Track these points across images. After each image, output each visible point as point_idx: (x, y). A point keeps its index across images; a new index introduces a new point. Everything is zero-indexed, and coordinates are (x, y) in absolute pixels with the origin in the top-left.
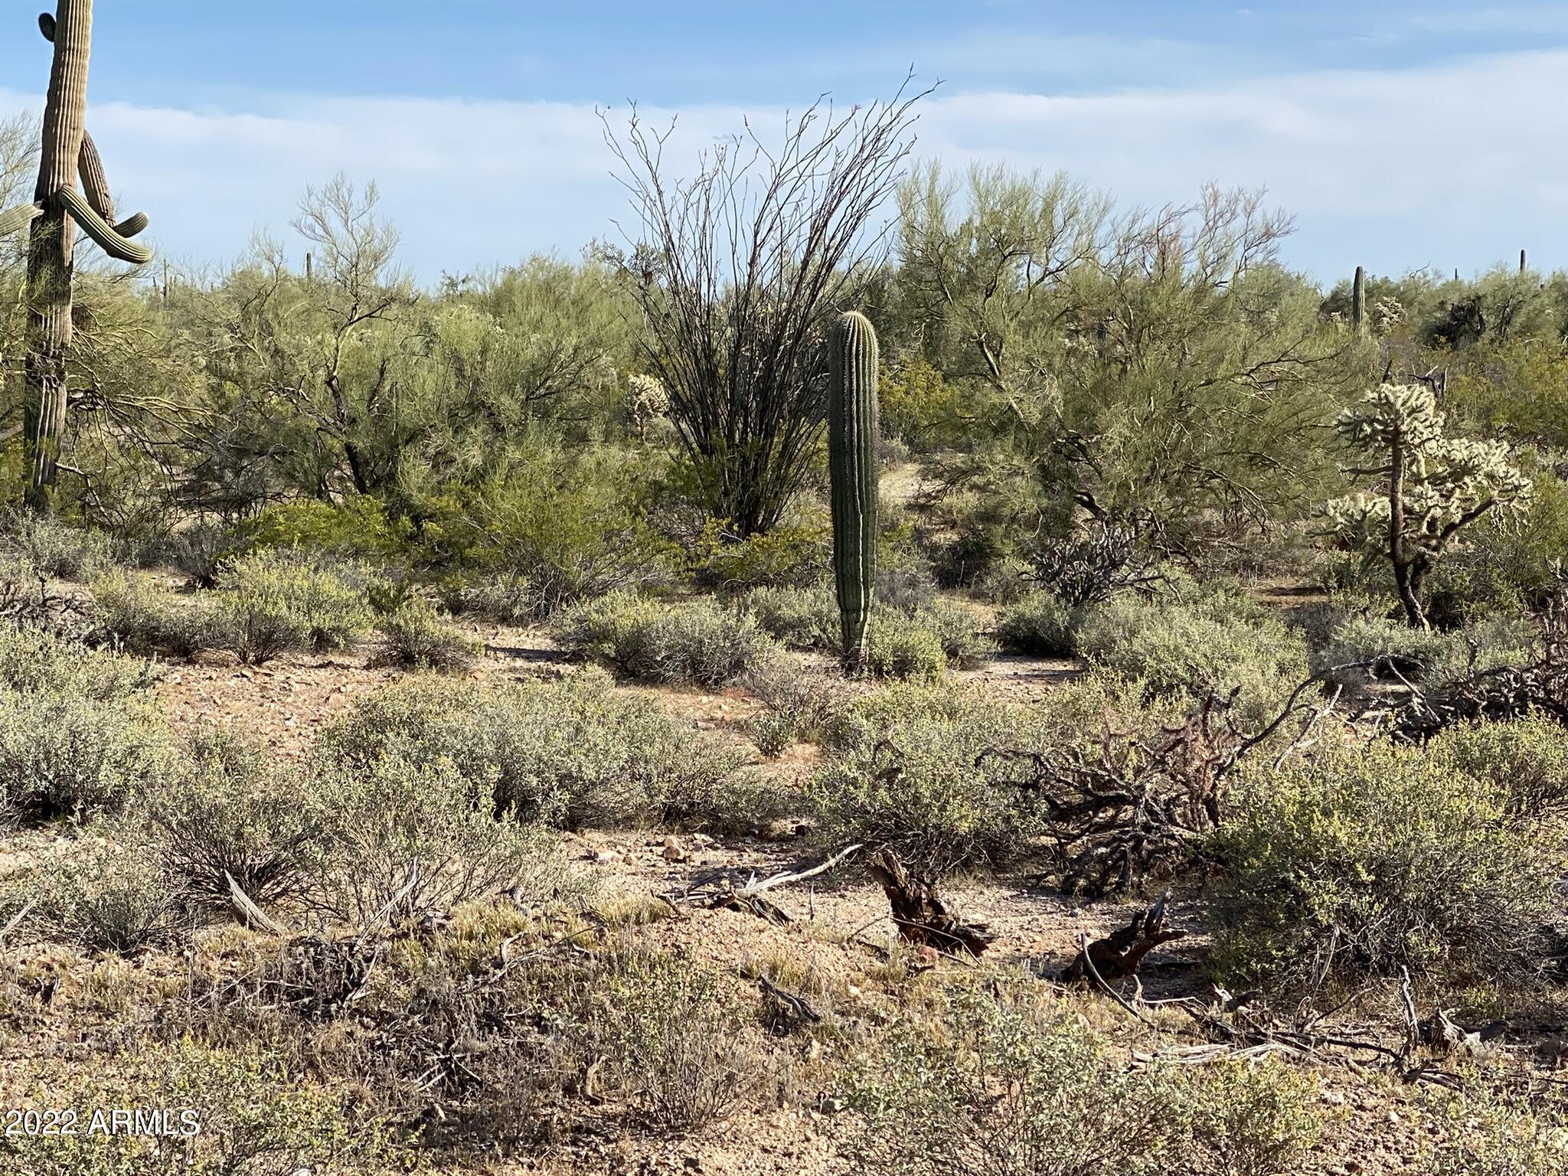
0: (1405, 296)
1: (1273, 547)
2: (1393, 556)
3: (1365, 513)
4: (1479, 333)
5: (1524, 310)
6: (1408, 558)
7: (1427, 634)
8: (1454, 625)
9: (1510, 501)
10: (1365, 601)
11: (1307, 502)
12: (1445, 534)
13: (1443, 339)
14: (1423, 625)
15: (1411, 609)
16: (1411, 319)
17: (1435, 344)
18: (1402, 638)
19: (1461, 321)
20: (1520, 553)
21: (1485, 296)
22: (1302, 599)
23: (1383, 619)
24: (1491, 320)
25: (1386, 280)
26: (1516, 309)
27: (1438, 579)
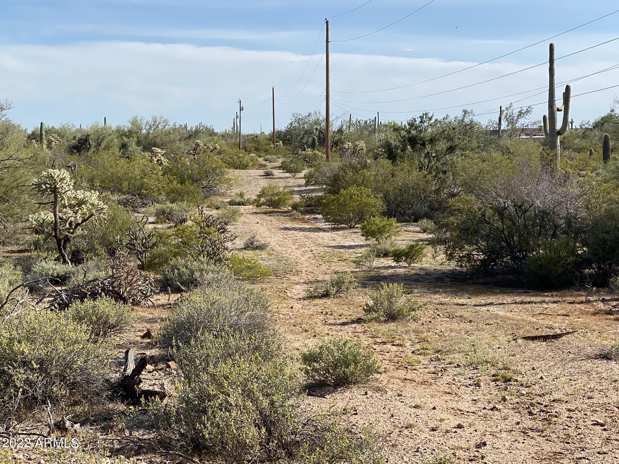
0: (61, 134)
1: (8, 234)
2: (56, 236)
3: (44, 220)
4: (89, 149)
5: (105, 141)
6: (62, 237)
7: (70, 267)
8: (79, 263)
9: (100, 214)
10: (45, 255)
11: (22, 215)
12: (76, 227)
13: (75, 151)
14: (68, 263)
15: (63, 257)
16: (63, 143)
17: (72, 153)
18: (60, 269)
19: (82, 144)
20: (105, 234)
21: (90, 135)
22: (21, 255)
23: (52, 261)
24: (93, 144)
25: (53, 128)
26: (102, 140)
27: (74, 245)
